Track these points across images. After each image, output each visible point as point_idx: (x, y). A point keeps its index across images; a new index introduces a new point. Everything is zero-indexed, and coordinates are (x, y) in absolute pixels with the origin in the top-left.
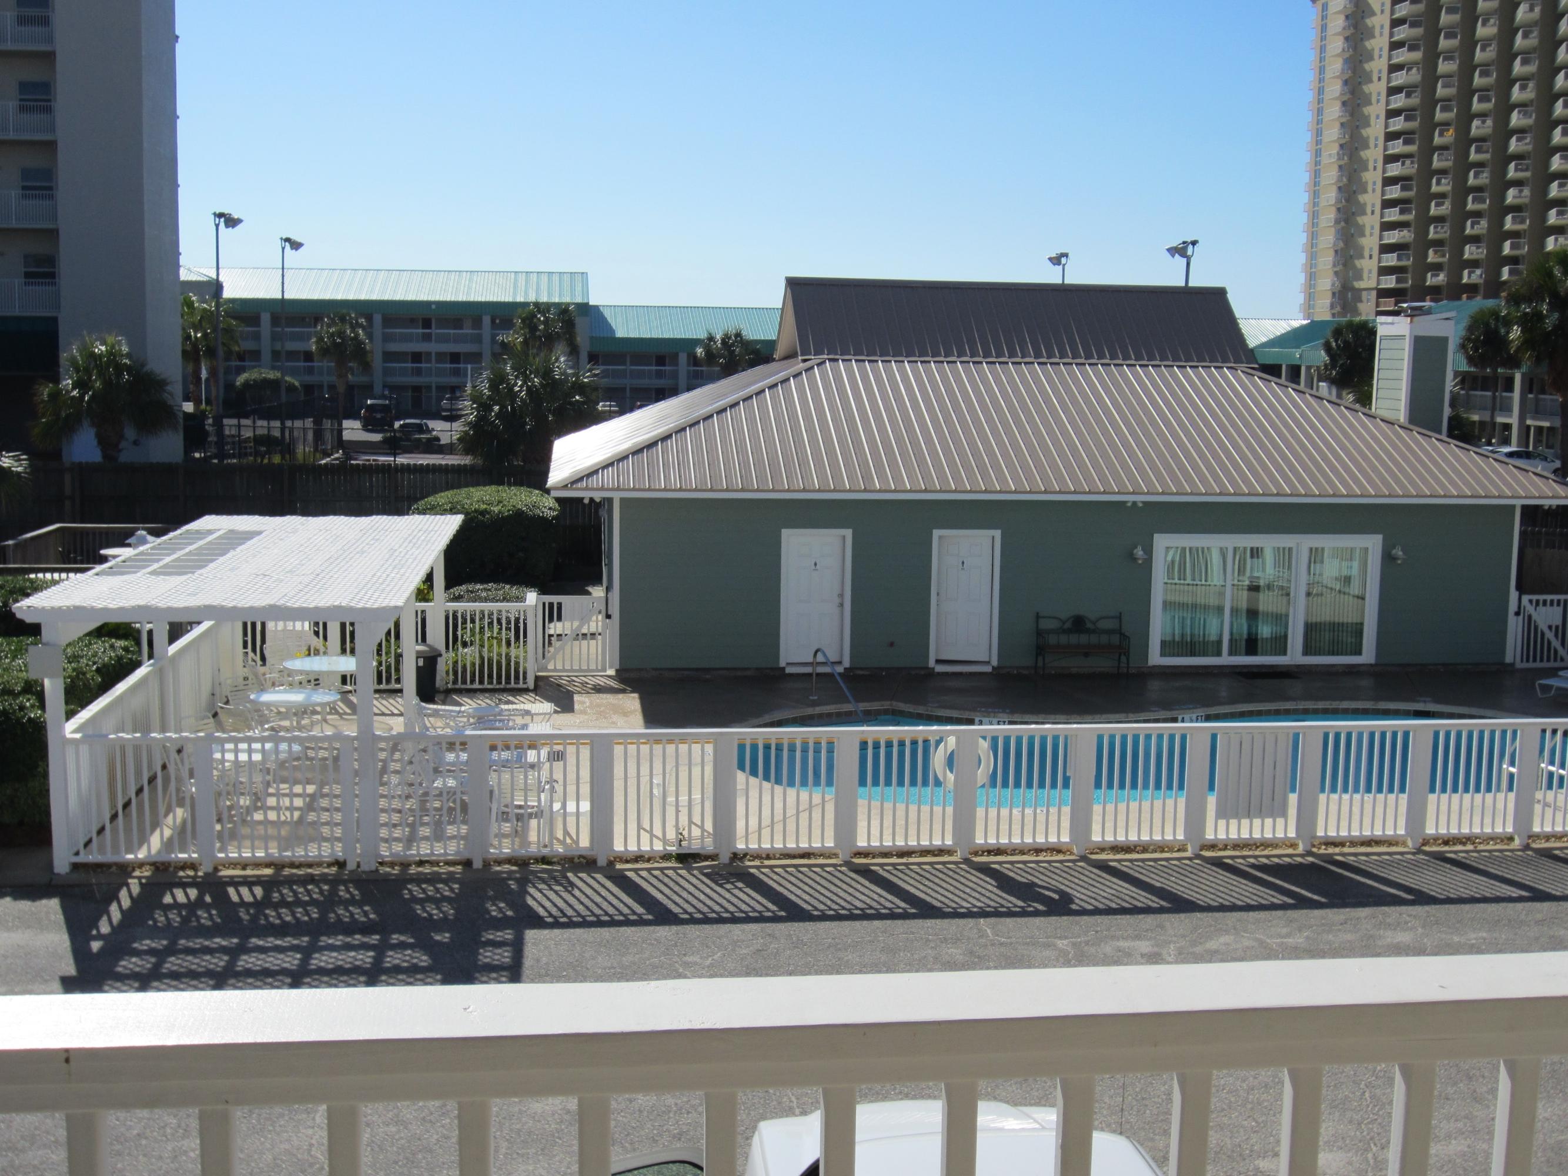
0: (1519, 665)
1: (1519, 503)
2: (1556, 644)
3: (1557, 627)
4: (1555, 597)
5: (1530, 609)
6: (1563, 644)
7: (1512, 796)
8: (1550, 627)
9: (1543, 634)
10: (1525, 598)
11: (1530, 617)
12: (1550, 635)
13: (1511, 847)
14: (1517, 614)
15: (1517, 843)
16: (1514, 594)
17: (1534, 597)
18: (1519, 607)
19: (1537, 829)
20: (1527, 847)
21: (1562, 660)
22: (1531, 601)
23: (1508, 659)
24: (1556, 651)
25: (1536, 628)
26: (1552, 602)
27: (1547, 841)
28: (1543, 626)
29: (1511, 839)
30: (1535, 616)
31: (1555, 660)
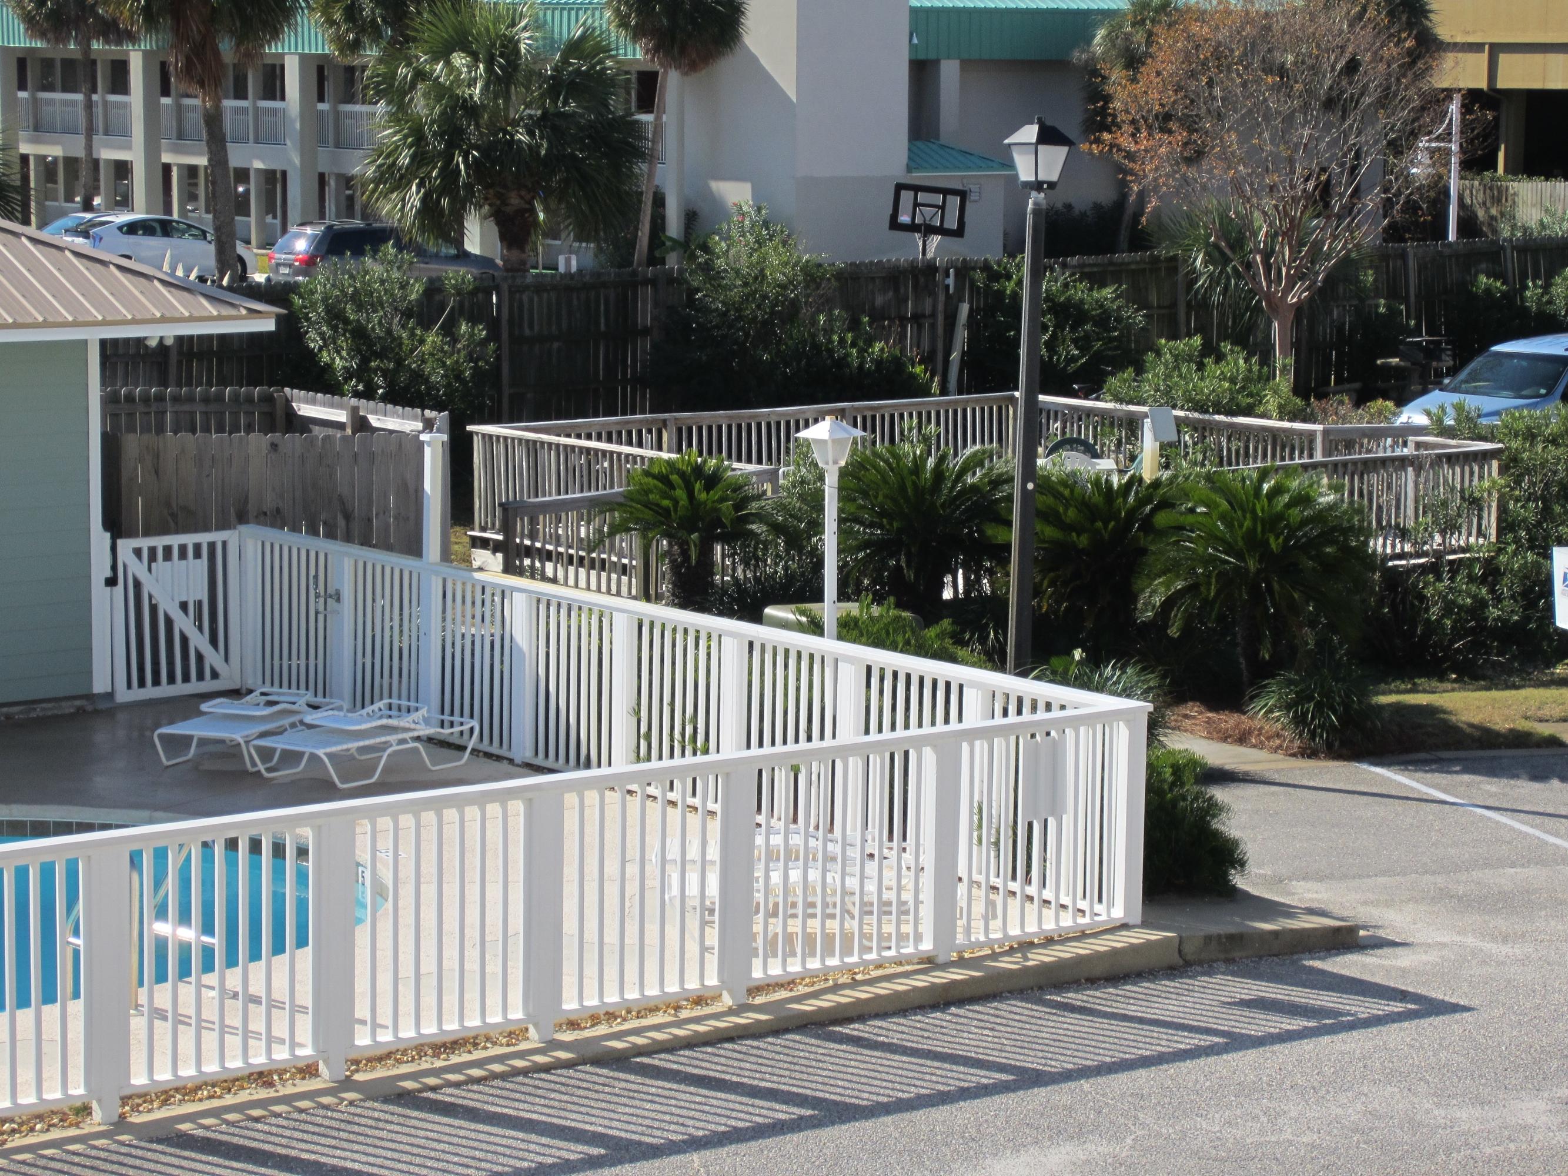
0: (124, 695)
1: (94, 336)
2: (199, 641)
3: (199, 604)
4: (189, 539)
5: (138, 569)
6: (214, 641)
7: (77, 1008)
8: (184, 606)
9: (169, 622)
10: (126, 546)
11: (137, 584)
12: (184, 623)
13: (86, 1129)
14: (111, 582)
15: (98, 1118)
16: (100, 538)
17: (144, 543)
18: (114, 568)
19: (139, 1079)
20: (121, 1124)
21: (215, 675)
22: (138, 552)
23: (100, 686)
24: (200, 657)
25: (154, 609)
26: (183, 549)
27: (165, 1103)
28: (168, 606)
29: (85, 1110)
30: (149, 586)
31: (200, 677)
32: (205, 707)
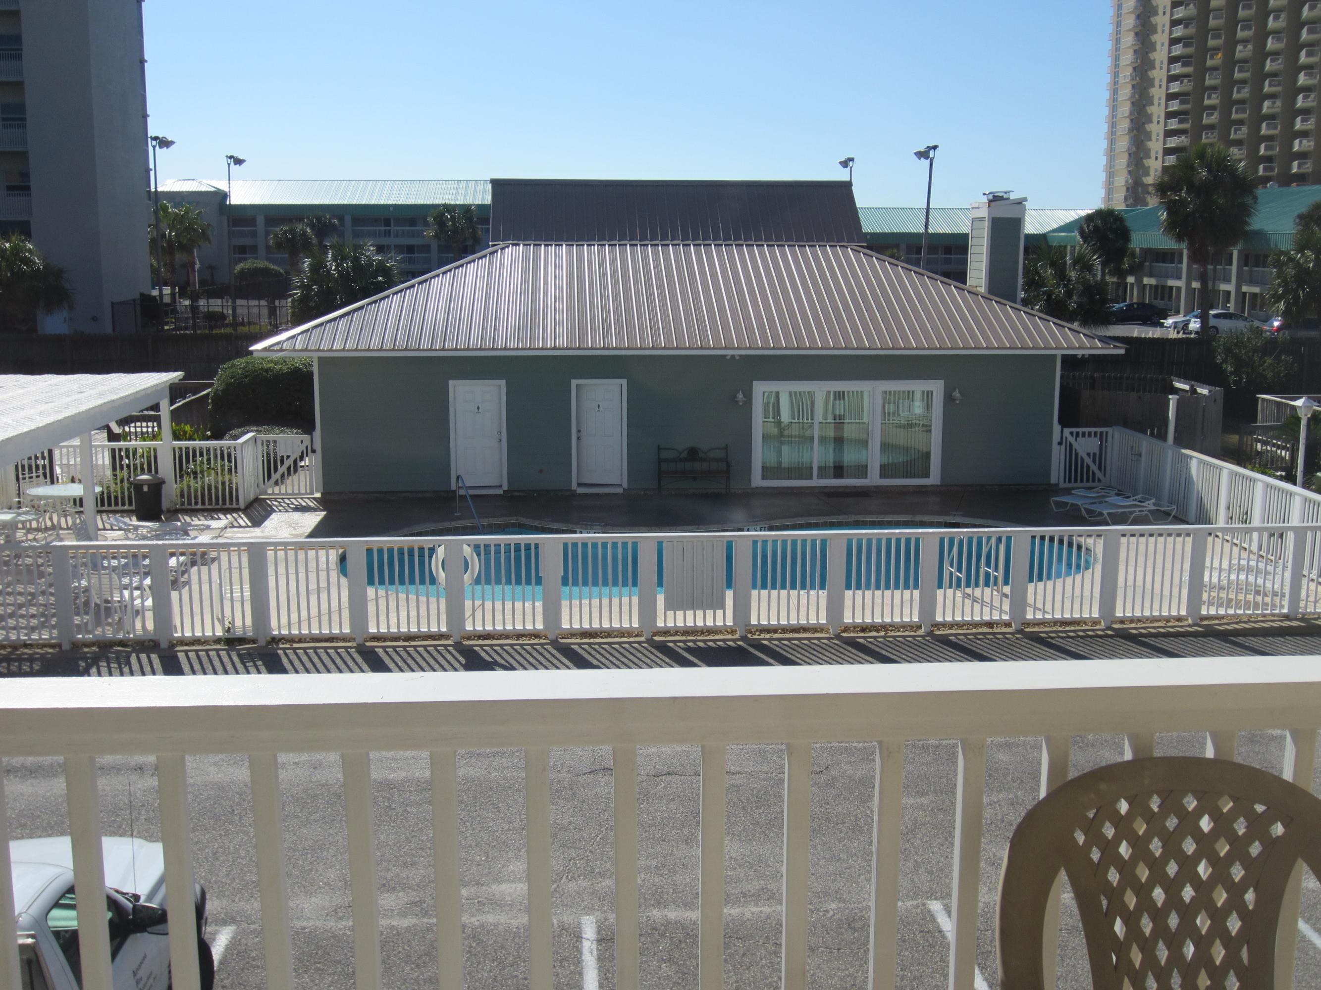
0: (1062, 485)
1: (1059, 353)
2: (1094, 468)
3: (1095, 454)
4: (1093, 430)
5: (1071, 439)
6: (1100, 468)
8: (1088, 454)
9: (1082, 460)
10: (1067, 431)
11: (1071, 445)
12: (1088, 461)
13: (918, 633)
14: (1060, 443)
15: (922, 632)
16: (1057, 427)
17: (1074, 430)
18: (1062, 438)
19: (939, 619)
20: (930, 634)
21: (1099, 481)
22: (1072, 433)
23: (1053, 480)
24: (1094, 474)
25: (1077, 454)
26: (1096, 433)
27: (950, 628)
28: (1082, 453)
29: (919, 627)
30: (1075, 445)
31: (1093, 481)
32: (1073, 492)
